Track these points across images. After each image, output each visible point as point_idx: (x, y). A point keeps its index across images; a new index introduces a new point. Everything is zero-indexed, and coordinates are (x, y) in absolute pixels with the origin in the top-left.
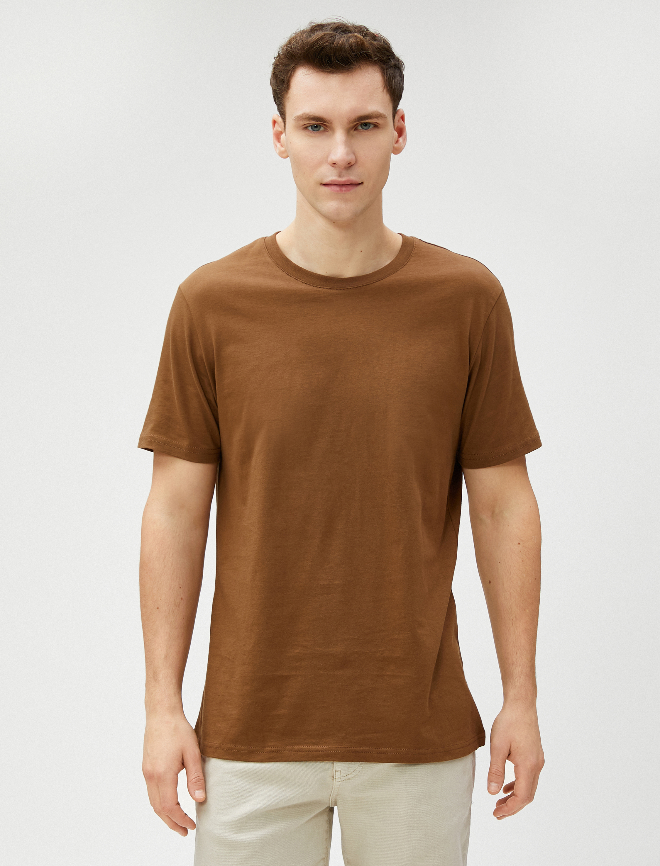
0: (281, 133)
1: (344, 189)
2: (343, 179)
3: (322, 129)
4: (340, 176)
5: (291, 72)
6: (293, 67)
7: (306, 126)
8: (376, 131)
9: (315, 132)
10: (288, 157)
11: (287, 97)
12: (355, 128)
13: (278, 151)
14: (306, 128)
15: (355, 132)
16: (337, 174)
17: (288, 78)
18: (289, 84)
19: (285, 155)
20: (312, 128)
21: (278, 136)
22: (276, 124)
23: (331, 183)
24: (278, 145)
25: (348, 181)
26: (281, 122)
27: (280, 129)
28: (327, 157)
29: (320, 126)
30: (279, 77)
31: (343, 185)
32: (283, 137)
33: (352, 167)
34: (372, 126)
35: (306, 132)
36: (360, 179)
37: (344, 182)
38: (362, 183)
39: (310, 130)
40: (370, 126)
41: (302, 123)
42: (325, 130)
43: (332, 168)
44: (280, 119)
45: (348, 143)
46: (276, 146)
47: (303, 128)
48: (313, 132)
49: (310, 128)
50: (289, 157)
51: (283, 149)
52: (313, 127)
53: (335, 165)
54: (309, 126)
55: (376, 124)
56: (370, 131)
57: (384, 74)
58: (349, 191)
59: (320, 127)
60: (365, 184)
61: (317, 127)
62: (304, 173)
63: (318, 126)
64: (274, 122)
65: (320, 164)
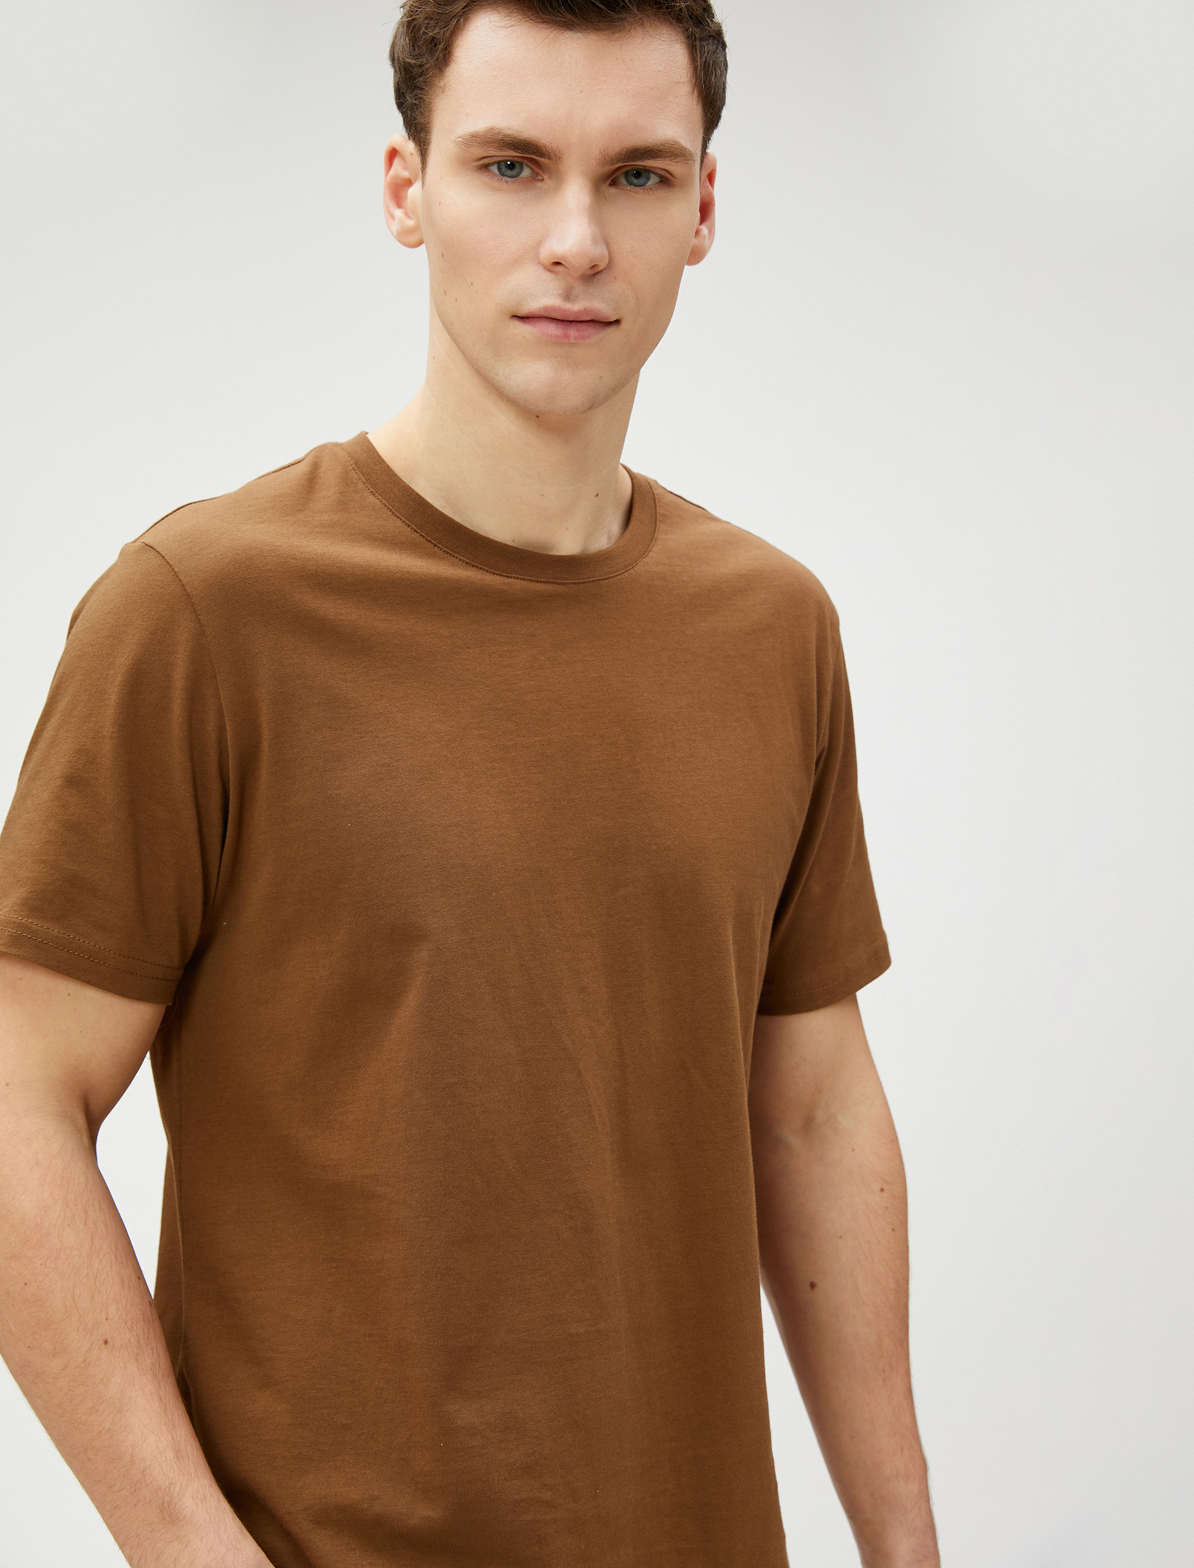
0: (409, 183)
1: (573, 332)
2: (575, 307)
3: (526, 172)
4: (568, 296)
5: (458, 21)
6: (463, 9)
7: (486, 161)
8: (662, 193)
9: (507, 179)
10: (419, 243)
11: (442, 84)
12: (612, 181)
13: (395, 227)
14: (485, 167)
15: (613, 190)
16: (560, 292)
17: (448, 34)
18: (449, 52)
19: (414, 239)
20: (499, 169)
21: (398, 190)
22: (397, 161)
23: (543, 313)
24: (398, 213)
25: (586, 311)
26: (411, 154)
27: (406, 174)
28: (539, 244)
29: (521, 164)
30: (424, 33)
31: (571, 322)
32: (414, 192)
33: (598, 276)
34: (654, 180)
35: (484, 178)
36: (615, 310)
37: (580, 312)
38: (617, 322)
39: (495, 175)
40: (648, 179)
41: (479, 152)
42: (536, 177)
43: (548, 276)
44: (410, 147)
45: (597, 214)
46: (393, 217)
47: (476, 166)
48: (505, 179)
49: (494, 169)
50: (424, 245)
51: (411, 223)
52: (503, 167)
53: (559, 268)
54: (493, 164)
55: (668, 175)
56: (650, 192)
57: (696, 50)
58: (584, 338)
59: (522, 169)
60: (624, 325)
61: (512, 166)
62: (472, 284)
63: (517, 165)
64: (393, 154)
65: (516, 262)
